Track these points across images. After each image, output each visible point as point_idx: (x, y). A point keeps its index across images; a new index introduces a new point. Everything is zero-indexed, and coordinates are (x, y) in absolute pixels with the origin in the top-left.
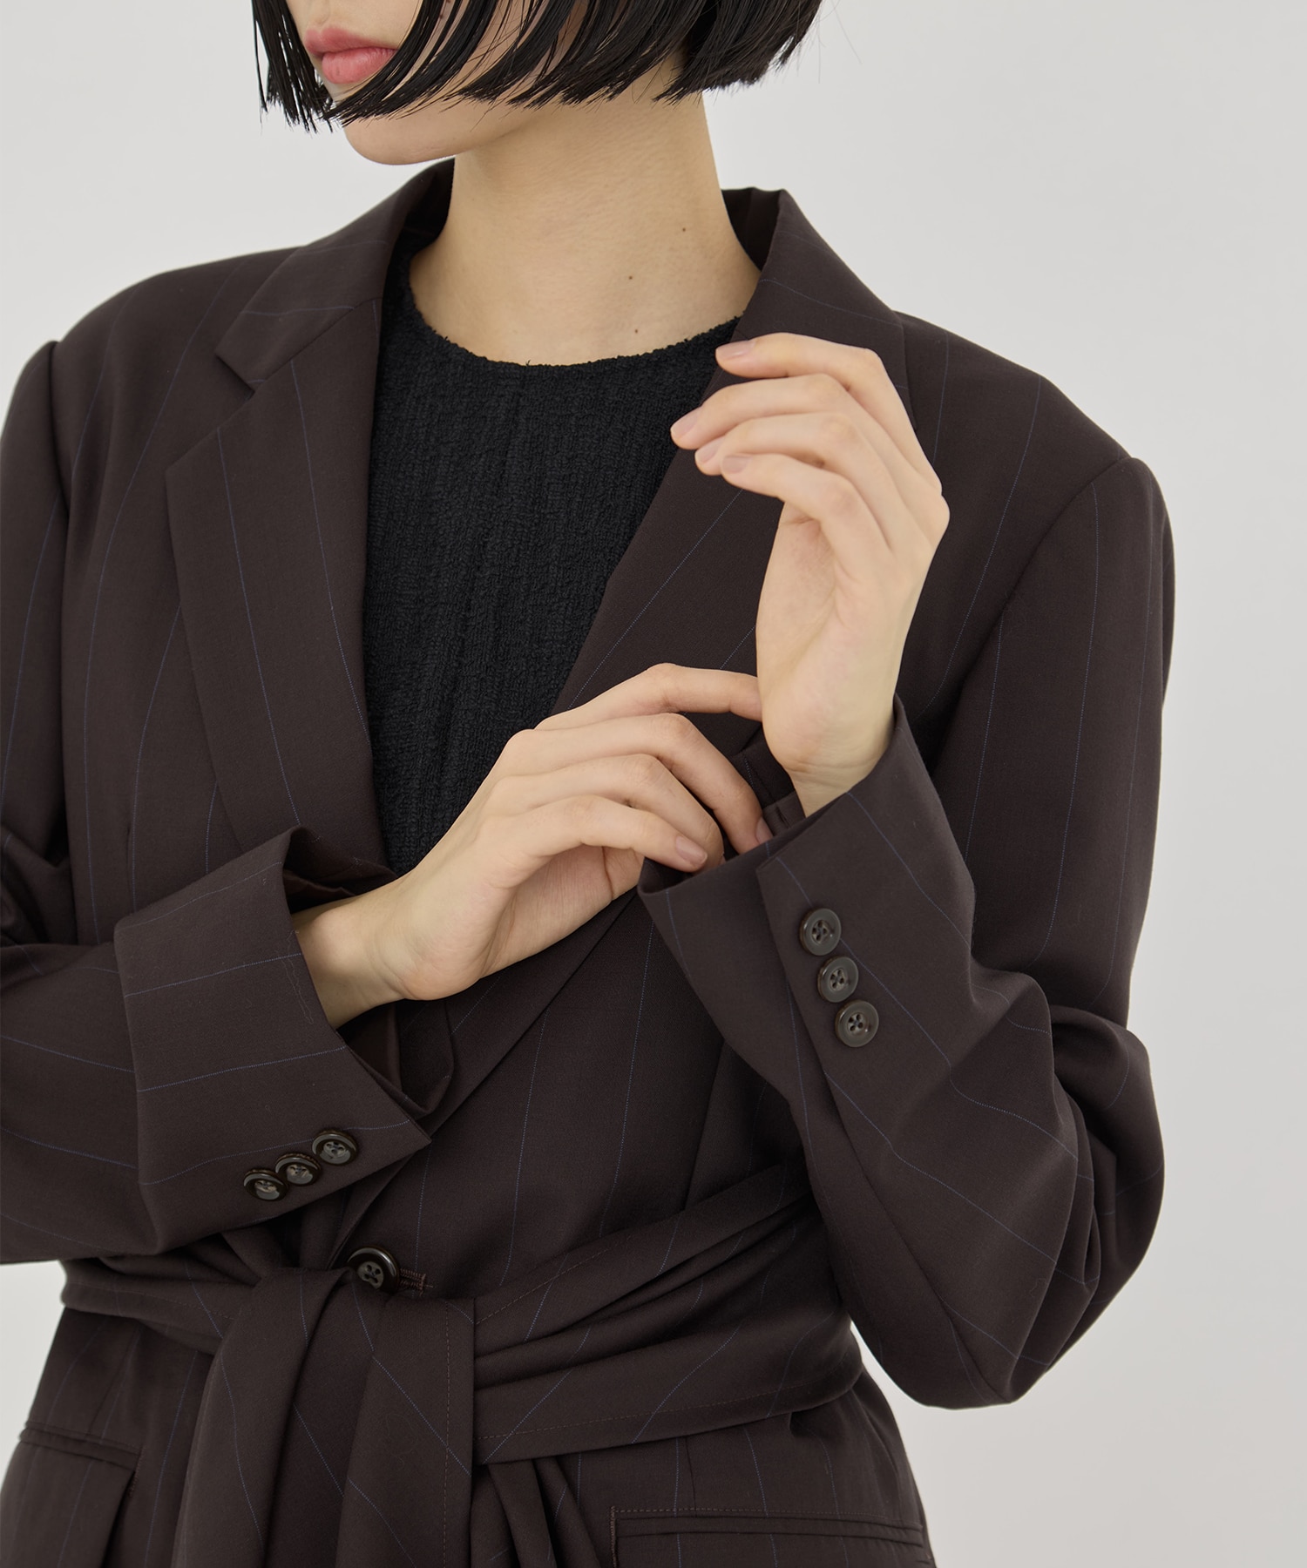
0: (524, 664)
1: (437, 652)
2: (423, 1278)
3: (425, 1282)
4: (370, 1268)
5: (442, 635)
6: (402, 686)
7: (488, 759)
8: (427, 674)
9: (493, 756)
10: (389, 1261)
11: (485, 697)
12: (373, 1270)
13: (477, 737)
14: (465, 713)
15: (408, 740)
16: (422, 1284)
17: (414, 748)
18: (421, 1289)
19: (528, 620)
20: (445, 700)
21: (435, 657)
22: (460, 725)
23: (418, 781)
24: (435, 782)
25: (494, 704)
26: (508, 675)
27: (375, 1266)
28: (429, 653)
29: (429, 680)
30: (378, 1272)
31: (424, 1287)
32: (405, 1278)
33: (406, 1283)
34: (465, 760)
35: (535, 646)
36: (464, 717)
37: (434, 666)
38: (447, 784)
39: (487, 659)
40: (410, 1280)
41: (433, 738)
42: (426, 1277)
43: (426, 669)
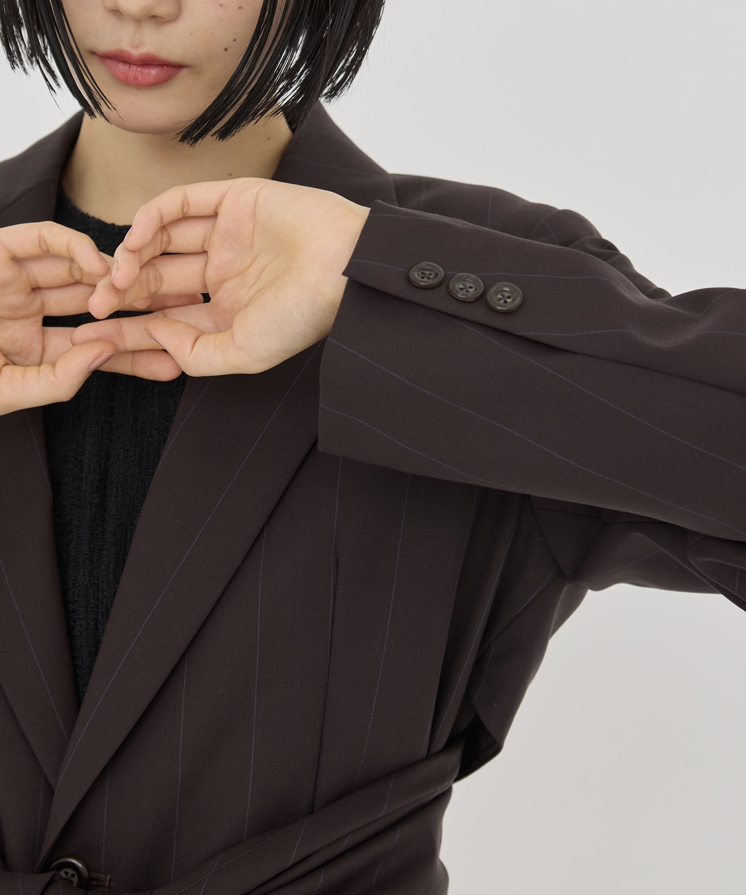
0: (157, 435)
1: (93, 432)
2: (108, 878)
3: (110, 881)
4: (66, 873)
5: (96, 419)
6: (72, 460)
7: (137, 508)
8: (87, 449)
9: (140, 505)
10: (80, 865)
11: (131, 463)
12: (70, 875)
13: (127, 493)
14: (118, 476)
15: (78, 498)
16: (107, 883)
17: (82, 503)
18: (107, 886)
19: (156, 403)
20: (102, 467)
21: (92, 436)
22: (114, 485)
23: (88, 528)
24: (100, 528)
25: (137, 467)
26: (145, 445)
27: (71, 872)
28: (87, 433)
29: (89, 453)
30: (73, 875)
31: (109, 885)
32: (93, 879)
33: (95, 883)
34: (120, 511)
35: (163, 421)
36: (117, 479)
37: (92, 442)
38: (109, 530)
39: (129, 435)
40: (98, 880)
41: (96, 496)
42: (110, 878)
43: (86, 445)
